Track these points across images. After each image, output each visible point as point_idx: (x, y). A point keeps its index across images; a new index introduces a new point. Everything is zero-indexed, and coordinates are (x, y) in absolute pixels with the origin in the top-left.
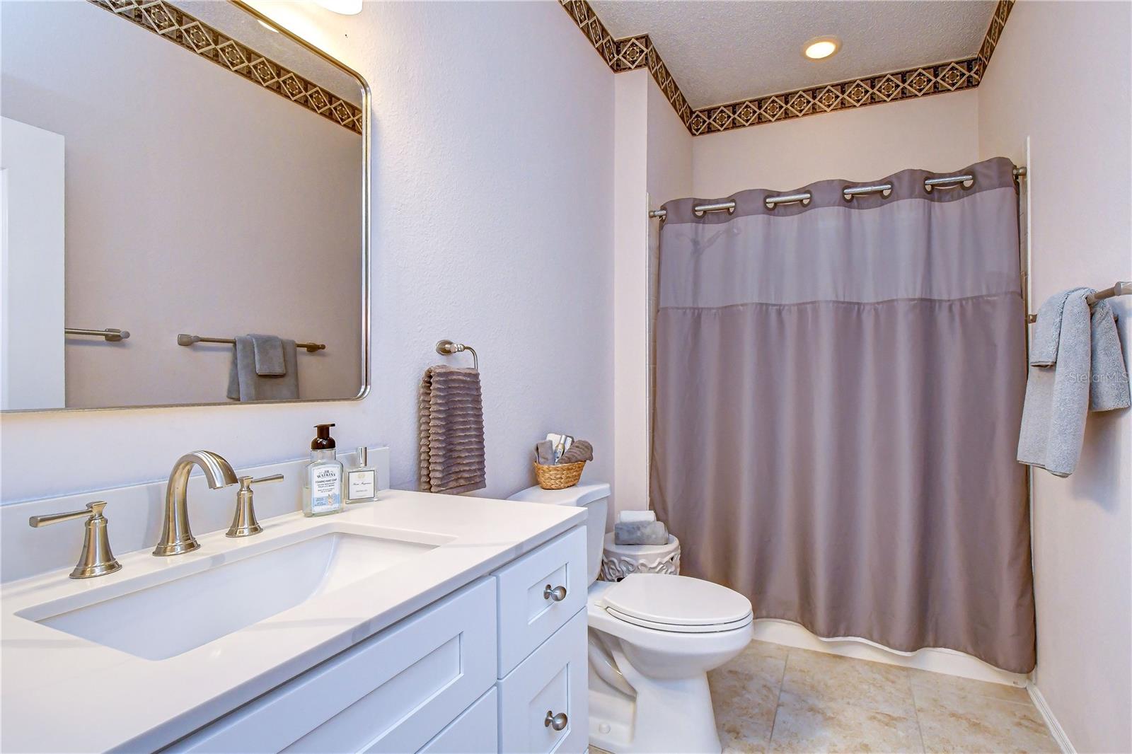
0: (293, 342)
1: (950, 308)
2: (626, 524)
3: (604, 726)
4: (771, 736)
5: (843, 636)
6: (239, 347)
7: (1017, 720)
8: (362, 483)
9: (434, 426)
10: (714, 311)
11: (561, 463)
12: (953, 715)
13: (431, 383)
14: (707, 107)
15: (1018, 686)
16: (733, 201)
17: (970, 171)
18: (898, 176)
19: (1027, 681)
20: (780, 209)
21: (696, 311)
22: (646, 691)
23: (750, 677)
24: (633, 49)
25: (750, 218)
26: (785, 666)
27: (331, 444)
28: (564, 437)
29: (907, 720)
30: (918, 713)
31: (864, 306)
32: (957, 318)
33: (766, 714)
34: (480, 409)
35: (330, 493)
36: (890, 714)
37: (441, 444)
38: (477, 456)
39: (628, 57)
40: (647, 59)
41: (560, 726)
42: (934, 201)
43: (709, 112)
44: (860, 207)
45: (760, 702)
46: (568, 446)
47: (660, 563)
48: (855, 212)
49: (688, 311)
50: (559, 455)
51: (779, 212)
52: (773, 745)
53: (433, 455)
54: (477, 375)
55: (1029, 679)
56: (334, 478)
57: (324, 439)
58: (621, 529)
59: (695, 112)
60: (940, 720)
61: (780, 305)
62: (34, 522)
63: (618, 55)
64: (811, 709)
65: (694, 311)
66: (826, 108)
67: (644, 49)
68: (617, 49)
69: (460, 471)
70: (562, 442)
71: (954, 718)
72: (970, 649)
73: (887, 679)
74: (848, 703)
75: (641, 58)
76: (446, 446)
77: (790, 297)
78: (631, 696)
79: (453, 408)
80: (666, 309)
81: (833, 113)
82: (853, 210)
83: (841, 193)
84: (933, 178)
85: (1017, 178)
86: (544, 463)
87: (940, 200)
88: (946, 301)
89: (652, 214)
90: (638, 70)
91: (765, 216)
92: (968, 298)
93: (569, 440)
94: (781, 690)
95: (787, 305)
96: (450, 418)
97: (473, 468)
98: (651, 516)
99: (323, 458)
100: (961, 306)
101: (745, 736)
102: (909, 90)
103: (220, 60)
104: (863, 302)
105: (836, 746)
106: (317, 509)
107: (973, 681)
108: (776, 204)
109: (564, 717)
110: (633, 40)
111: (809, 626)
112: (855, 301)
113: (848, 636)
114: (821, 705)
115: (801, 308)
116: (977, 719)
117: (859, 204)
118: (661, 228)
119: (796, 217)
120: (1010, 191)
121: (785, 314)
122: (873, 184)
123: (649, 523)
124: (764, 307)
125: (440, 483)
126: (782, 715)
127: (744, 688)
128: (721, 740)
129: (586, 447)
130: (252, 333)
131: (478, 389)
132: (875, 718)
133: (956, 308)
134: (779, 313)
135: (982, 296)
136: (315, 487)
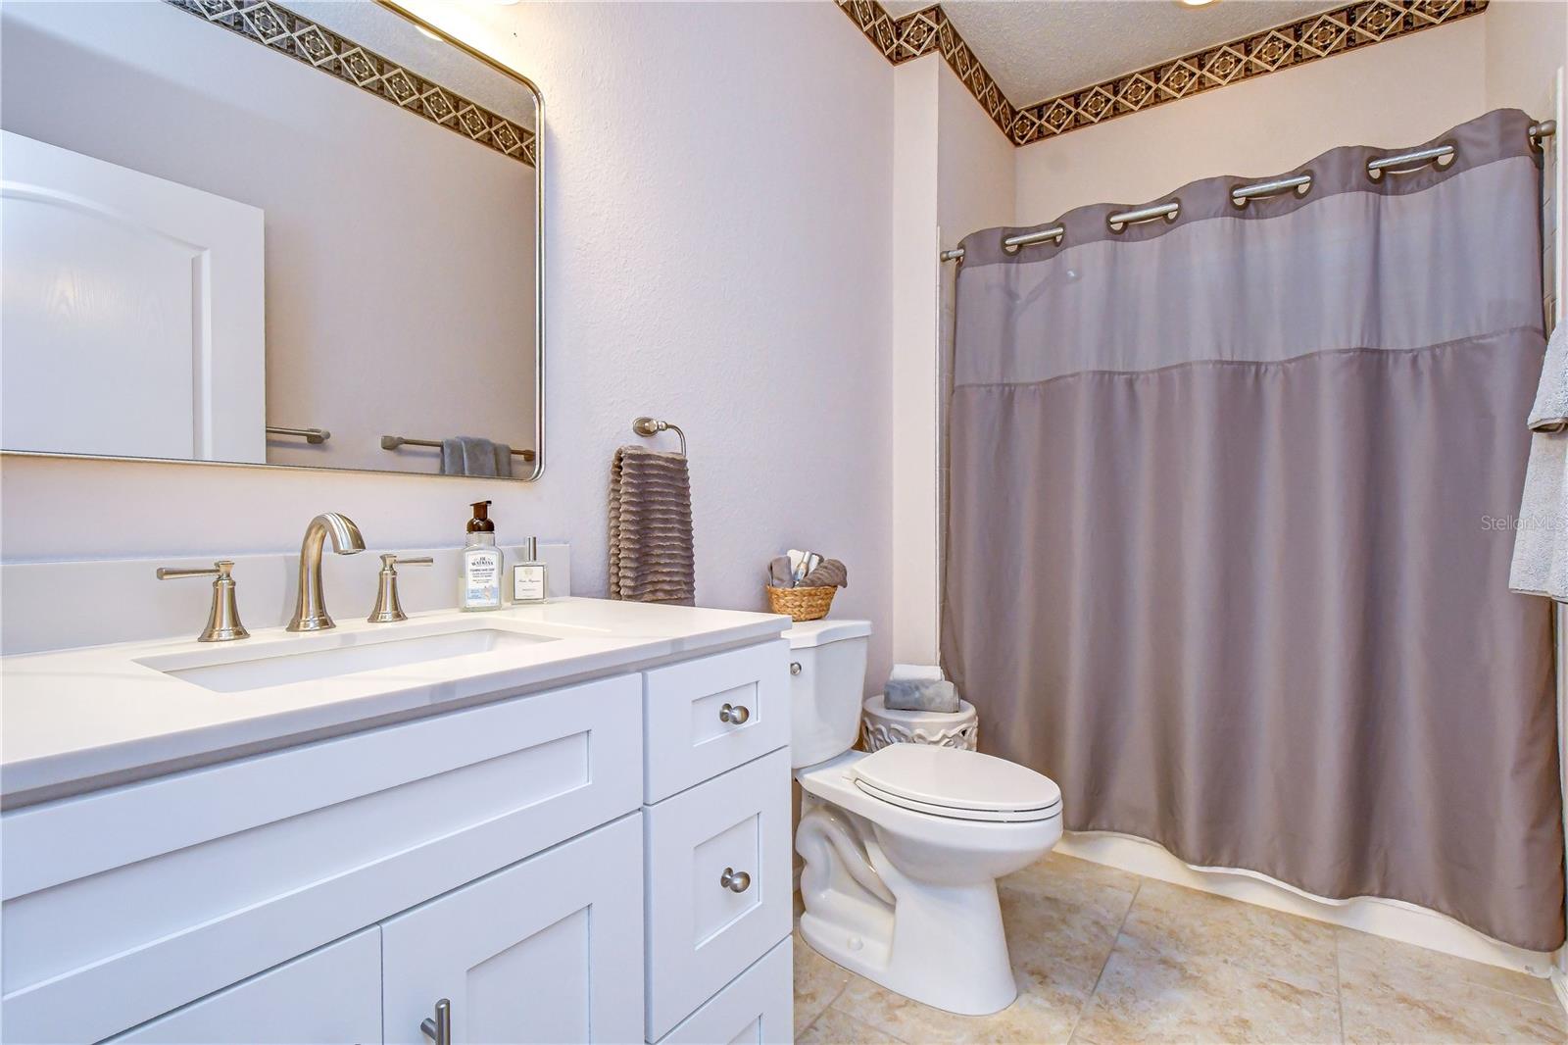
0: (508, 448)
1: (1415, 360)
2: (901, 683)
3: (854, 941)
4: (1095, 988)
5: (1225, 866)
6: (447, 451)
7: (1521, 1022)
8: (530, 580)
9: (624, 521)
10: (1032, 387)
11: (801, 586)
12: (1403, 1000)
13: (621, 468)
14: (1036, 103)
15: (1532, 974)
16: (1061, 225)
17: (1450, 140)
18: (1321, 160)
19: (1551, 969)
20: (1133, 231)
21: (1007, 389)
22: (908, 897)
23: (1074, 909)
24: (919, 28)
25: (1084, 246)
26: (1133, 901)
27: (490, 527)
28: (808, 554)
29: (1322, 996)
30: (1342, 990)
31: (1266, 366)
32: (1426, 379)
33: (1093, 958)
34: (688, 506)
35: (487, 585)
36: (1295, 985)
37: (633, 544)
38: (683, 566)
39: (912, 40)
40: (937, 38)
41: (740, 887)
42: (1387, 195)
43: (1039, 110)
44: (1259, 216)
45: (1086, 942)
46: (813, 566)
47: (944, 736)
48: (1251, 225)
49: (994, 389)
50: (800, 577)
51: (1130, 235)
52: (1096, 999)
53: (624, 558)
54: (683, 462)
55: (1555, 963)
56: (491, 567)
57: (482, 521)
58: (893, 687)
59: (1018, 113)
60: (1379, 1005)
61: (1132, 373)
62: (162, 573)
63: (898, 40)
64: (1164, 962)
65: (1003, 389)
66: (1220, 81)
67: (935, 26)
68: (897, 30)
69: (658, 582)
70: (805, 560)
71: (1406, 1005)
72: (1444, 905)
73: (1298, 937)
74: (1226, 961)
75: (929, 38)
76: (640, 548)
77: (1147, 360)
78: (890, 905)
79: (650, 501)
80: (962, 387)
81: (1233, 86)
82: (1247, 221)
83: (1226, 195)
84: (1385, 157)
85: (1538, 139)
86: (779, 586)
87: (1396, 192)
88: (1407, 352)
89: (945, 255)
90: (926, 57)
91: (1110, 242)
92: (1445, 345)
93: (815, 559)
94: (1121, 931)
95: (1143, 373)
96: (647, 514)
97: (676, 579)
98: (935, 672)
99: (480, 542)
100: (1434, 357)
101: (1054, 982)
102: (1359, 34)
103: (425, 111)
104: (1265, 361)
105: (1195, 1014)
106: (472, 603)
107: (1450, 957)
108: (1126, 223)
109: (746, 877)
110: (919, 16)
111: (1173, 848)
112: (1250, 359)
113: (1236, 867)
114: (1181, 958)
115: (1163, 374)
116: (1447, 1011)
117: (1258, 211)
118: (958, 275)
119: (1157, 241)
120: (1523, 163)
121: (1139, 387)
122: (1281, 178)
123: (933, 682)
124: (1107, 376)
125: (630, 593)
126: (1115, 963)
127: (1064, 921)
128: (1017, 979)
129: (838, 568)
130: (460, 435)
131: (686, 480)
132: (1266, 986)
133: (1425, 362)
134: (1130, 384)
135: (1469, 339)
136: (470, 576)
